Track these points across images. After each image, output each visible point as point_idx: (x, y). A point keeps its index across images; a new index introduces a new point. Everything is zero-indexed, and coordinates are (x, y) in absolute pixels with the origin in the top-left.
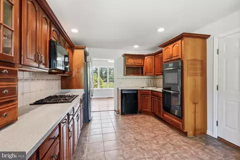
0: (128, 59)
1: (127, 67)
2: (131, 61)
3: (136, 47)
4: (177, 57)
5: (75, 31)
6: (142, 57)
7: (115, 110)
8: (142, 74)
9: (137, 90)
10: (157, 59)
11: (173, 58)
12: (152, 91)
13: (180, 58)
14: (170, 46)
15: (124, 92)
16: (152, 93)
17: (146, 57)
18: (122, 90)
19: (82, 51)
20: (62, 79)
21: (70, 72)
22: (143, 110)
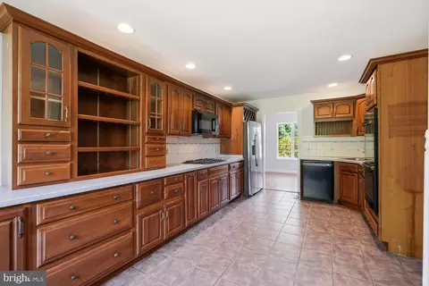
0: (318, 108)
1: (316, 123)
3: (333, 85)
8: (352, 132)
9: (332, 162)
12: (358, 165)
15: (304, 164)
16: (358, 169)
17: (359, 101)
18: (302, 161)
19: (241, 109)
20: (222, 143)
21: (225, 135)
22: (343, 198)
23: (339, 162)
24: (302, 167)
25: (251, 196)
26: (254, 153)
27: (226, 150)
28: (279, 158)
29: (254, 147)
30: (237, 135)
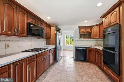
0: (81, 29)
1: (80, 34)
2: (83, 31)
3: (86, 21)
4: (115, 23)
5: (49, 18)
6: (91, 27)
7: (74, 57)
8: (91, 38)
9: (86, 48)
10: (101, 27)
11: (111, 24)
12: (96, 49)
13: (118, 23)
14: (109, 15)
15: (77, 48)
16: (96, 50)
17: (93, 27)
18: (76, 47)
19: (55, 27)
20: (47, 41)
21: (48, 38)
22: (90, 60)
23: (88, 48)
24: (76, 49)
25: (58, 61)
26: (59, 45)
27: (48, 44)
28: (66, 45)
29: (59, 42)
30: (53, 38)
